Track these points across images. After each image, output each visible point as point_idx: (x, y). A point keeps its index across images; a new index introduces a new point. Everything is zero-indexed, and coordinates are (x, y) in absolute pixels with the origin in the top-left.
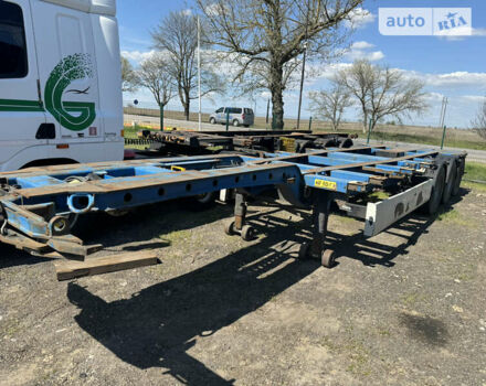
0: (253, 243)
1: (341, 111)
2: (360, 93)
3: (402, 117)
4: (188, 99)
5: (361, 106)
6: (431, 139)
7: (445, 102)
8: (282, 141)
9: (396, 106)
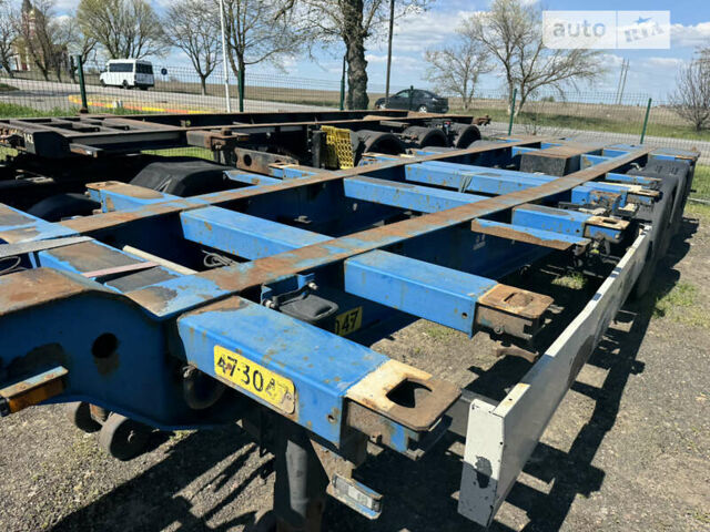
0: (157, 456)
1: (475, 80)
2: (502, 52)
3: (566, 89)
4: (242, 65)
5: (505, 74)
6: (607, 121)
7: (625, 67)
8: (323, 136)
9: (556, 72)
